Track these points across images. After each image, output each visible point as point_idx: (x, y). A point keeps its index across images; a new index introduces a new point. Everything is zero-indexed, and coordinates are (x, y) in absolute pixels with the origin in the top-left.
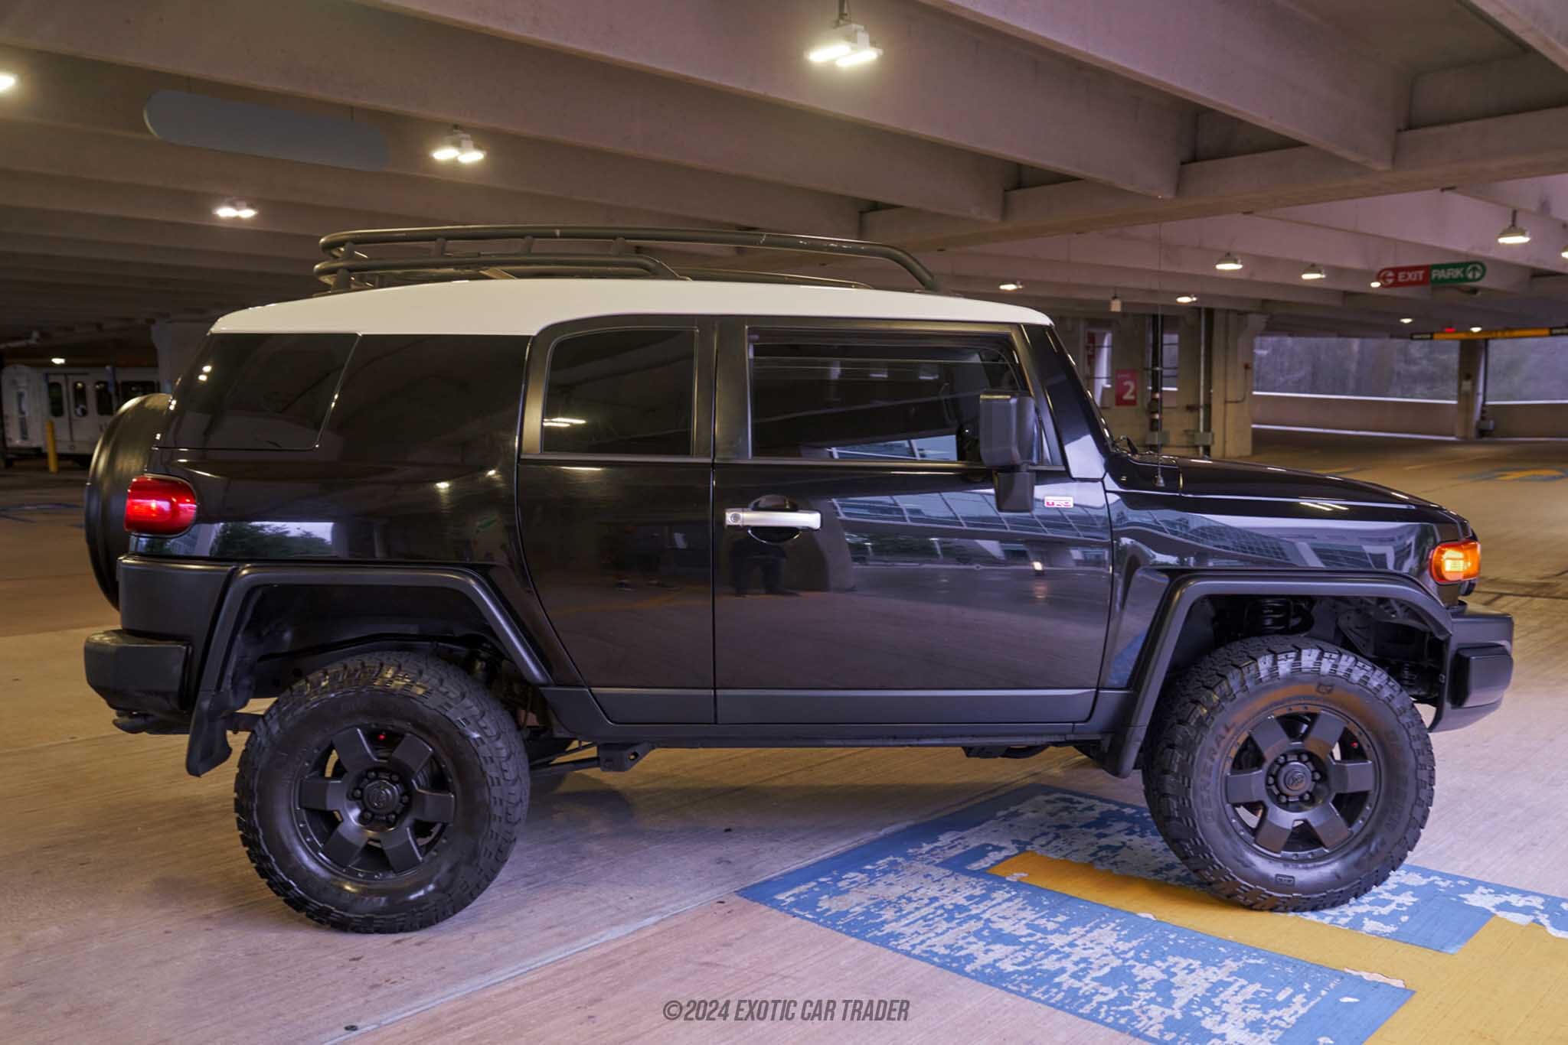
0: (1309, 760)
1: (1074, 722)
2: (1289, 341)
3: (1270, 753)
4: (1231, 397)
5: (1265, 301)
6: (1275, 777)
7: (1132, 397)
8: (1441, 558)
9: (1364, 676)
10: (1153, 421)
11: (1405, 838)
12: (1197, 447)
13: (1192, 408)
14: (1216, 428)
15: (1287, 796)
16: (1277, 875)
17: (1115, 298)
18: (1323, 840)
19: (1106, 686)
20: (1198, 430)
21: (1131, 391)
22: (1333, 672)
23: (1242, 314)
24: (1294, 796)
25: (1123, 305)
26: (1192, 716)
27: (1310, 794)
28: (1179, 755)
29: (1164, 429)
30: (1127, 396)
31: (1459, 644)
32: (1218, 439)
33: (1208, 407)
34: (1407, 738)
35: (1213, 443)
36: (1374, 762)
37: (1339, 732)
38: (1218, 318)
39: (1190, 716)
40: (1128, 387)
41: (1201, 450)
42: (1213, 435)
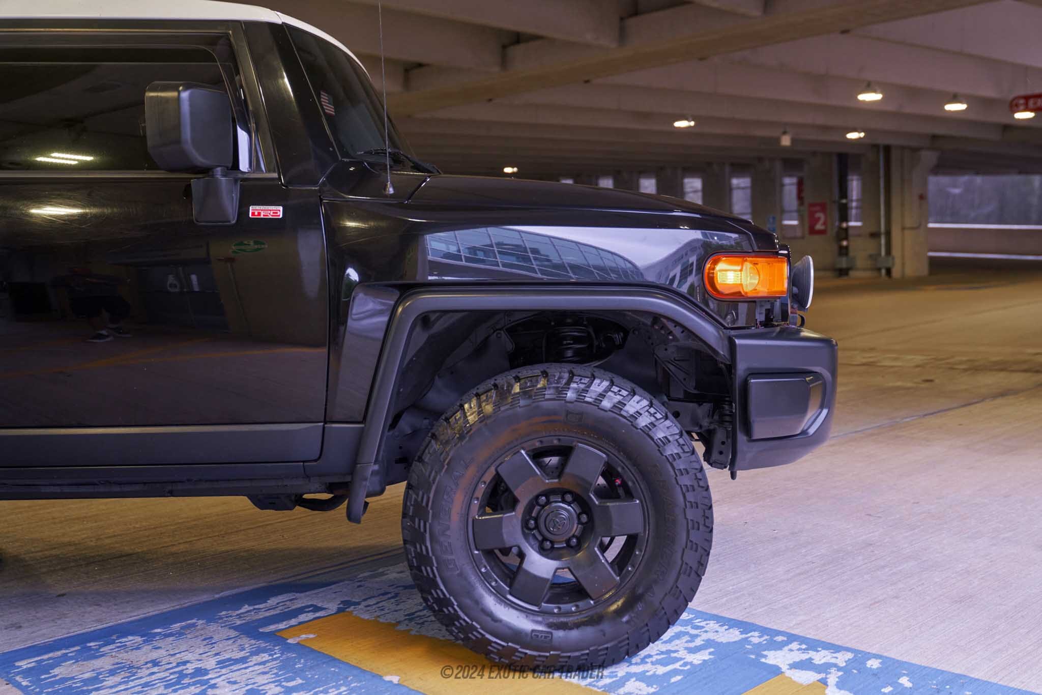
0: (574, 500)
1: (304, 462)
2: (979, 180)
3: (524, 494)
4: (908, 224)
5: (935, 137)
6: (536, 520)
7: (822, 228)
8: (714, 269)
9: (620, 402)
10: (841, 248)
11: (677, 587)
12: (879, 270)
13: (875, 235)
14: (896, 252)
15: (552, 542)
16: (533, 631)
17: (785, 133)
18: (588, 591)
19: (334, 419)
20: (880, 254)
21: (821, 221)
22: (580, 399)
23: (915, 150)
24: (560, 542)
25: (793, 141)
26: (427, 451)
27: (577, 538)
28: (414, 496)
29: (851, 254)
30: (819, 227)
31: (748, 369)
32: (898, 261)
33: (888, 234)
34: (672, 473)
35: (893, 264)
36: (641, 501)
37: (601, 467)
38: (895, 155)
39: (424, 451)
40: (819, 219)
41: (883, 272)
42: (893, 258)
